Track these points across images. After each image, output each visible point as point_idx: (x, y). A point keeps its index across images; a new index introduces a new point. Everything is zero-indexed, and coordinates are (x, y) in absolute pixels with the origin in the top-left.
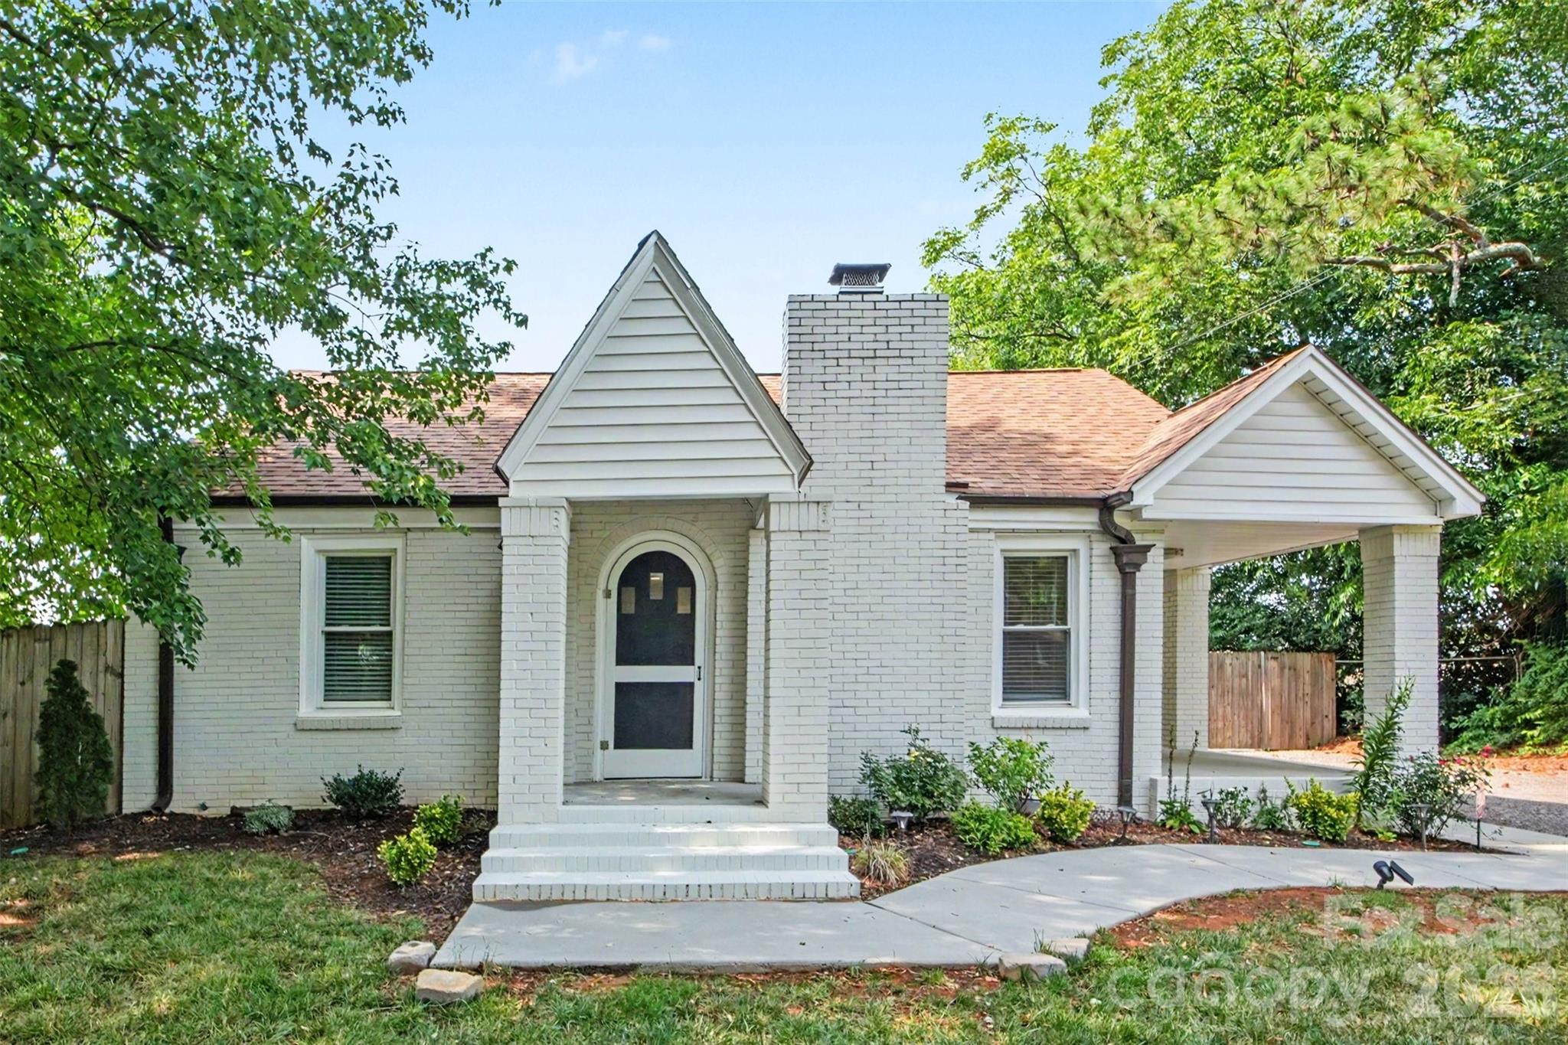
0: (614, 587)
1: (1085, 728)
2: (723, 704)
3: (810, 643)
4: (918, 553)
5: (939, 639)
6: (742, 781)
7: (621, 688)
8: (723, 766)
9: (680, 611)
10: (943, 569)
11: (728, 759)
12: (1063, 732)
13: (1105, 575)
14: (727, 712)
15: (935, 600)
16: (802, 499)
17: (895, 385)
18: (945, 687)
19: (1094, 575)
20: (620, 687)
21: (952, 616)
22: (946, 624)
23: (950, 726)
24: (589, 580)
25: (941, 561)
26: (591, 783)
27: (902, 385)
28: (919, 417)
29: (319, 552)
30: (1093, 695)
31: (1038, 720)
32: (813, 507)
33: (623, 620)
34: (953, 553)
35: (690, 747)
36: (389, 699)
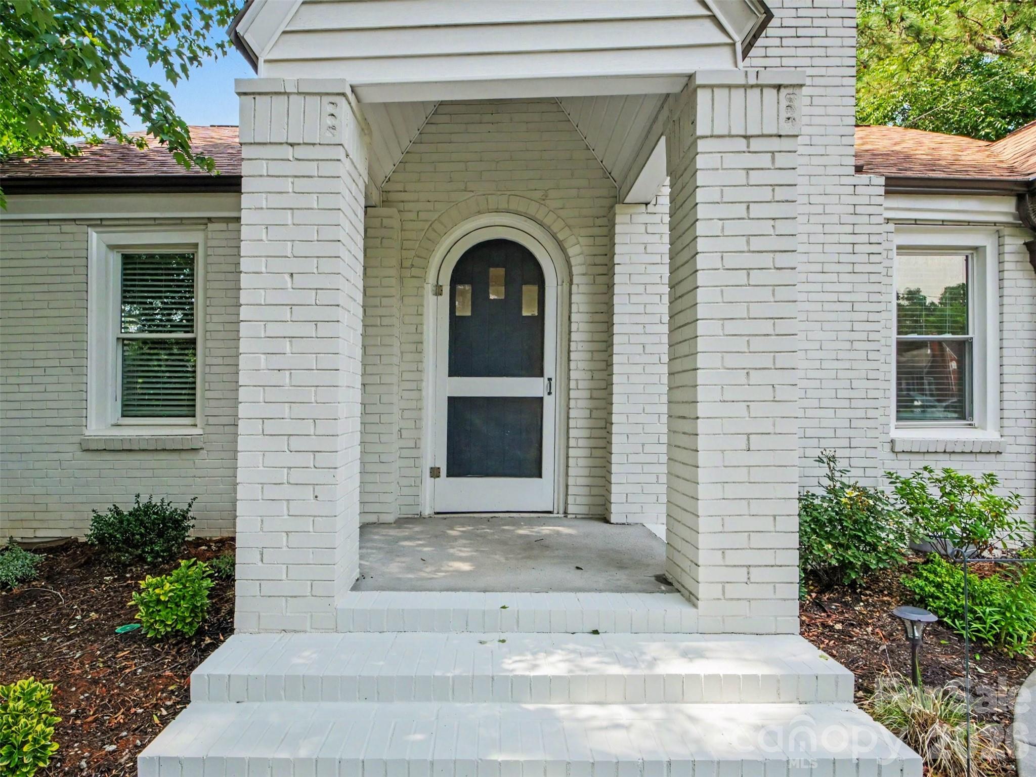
0: (445, 281)
1: (999, 453)
2: (581, 423)
3: (767, 327)
4: (821, 238)
5: (847, 345)
6: (606, 521)
7: (454, 403)
8: (580, 500)
9: (525, 313)
10: (853, 258)
11: (585, 490)
12: (972, 457)
13: (1019, 275)
14: (585, 433)
15: (843, 297)
16: (752, 81)
17: (792, 32)
18: (854, 403)
19: (1006, 275)
20: (452, 401)
21: (864, 316)
22: (857, 326)
23: (860, 452)
24: (415, 272)
25: (849, 248)
26: (418, 519)
27: (801, 32)
28: (823, 71)
29: (112, 247)
30: (1006, 414)
31: (946, 443)
32: (770, 94)
33: (456, 322)
34: (865, 238)
35: (540, 476)
36: (194, 416)
